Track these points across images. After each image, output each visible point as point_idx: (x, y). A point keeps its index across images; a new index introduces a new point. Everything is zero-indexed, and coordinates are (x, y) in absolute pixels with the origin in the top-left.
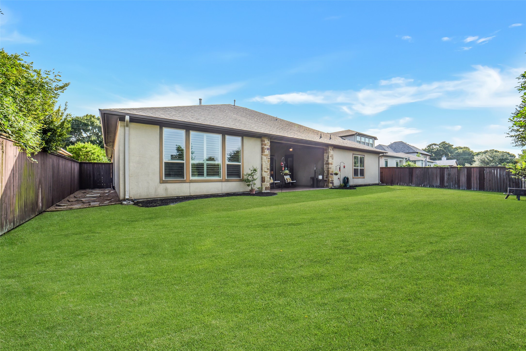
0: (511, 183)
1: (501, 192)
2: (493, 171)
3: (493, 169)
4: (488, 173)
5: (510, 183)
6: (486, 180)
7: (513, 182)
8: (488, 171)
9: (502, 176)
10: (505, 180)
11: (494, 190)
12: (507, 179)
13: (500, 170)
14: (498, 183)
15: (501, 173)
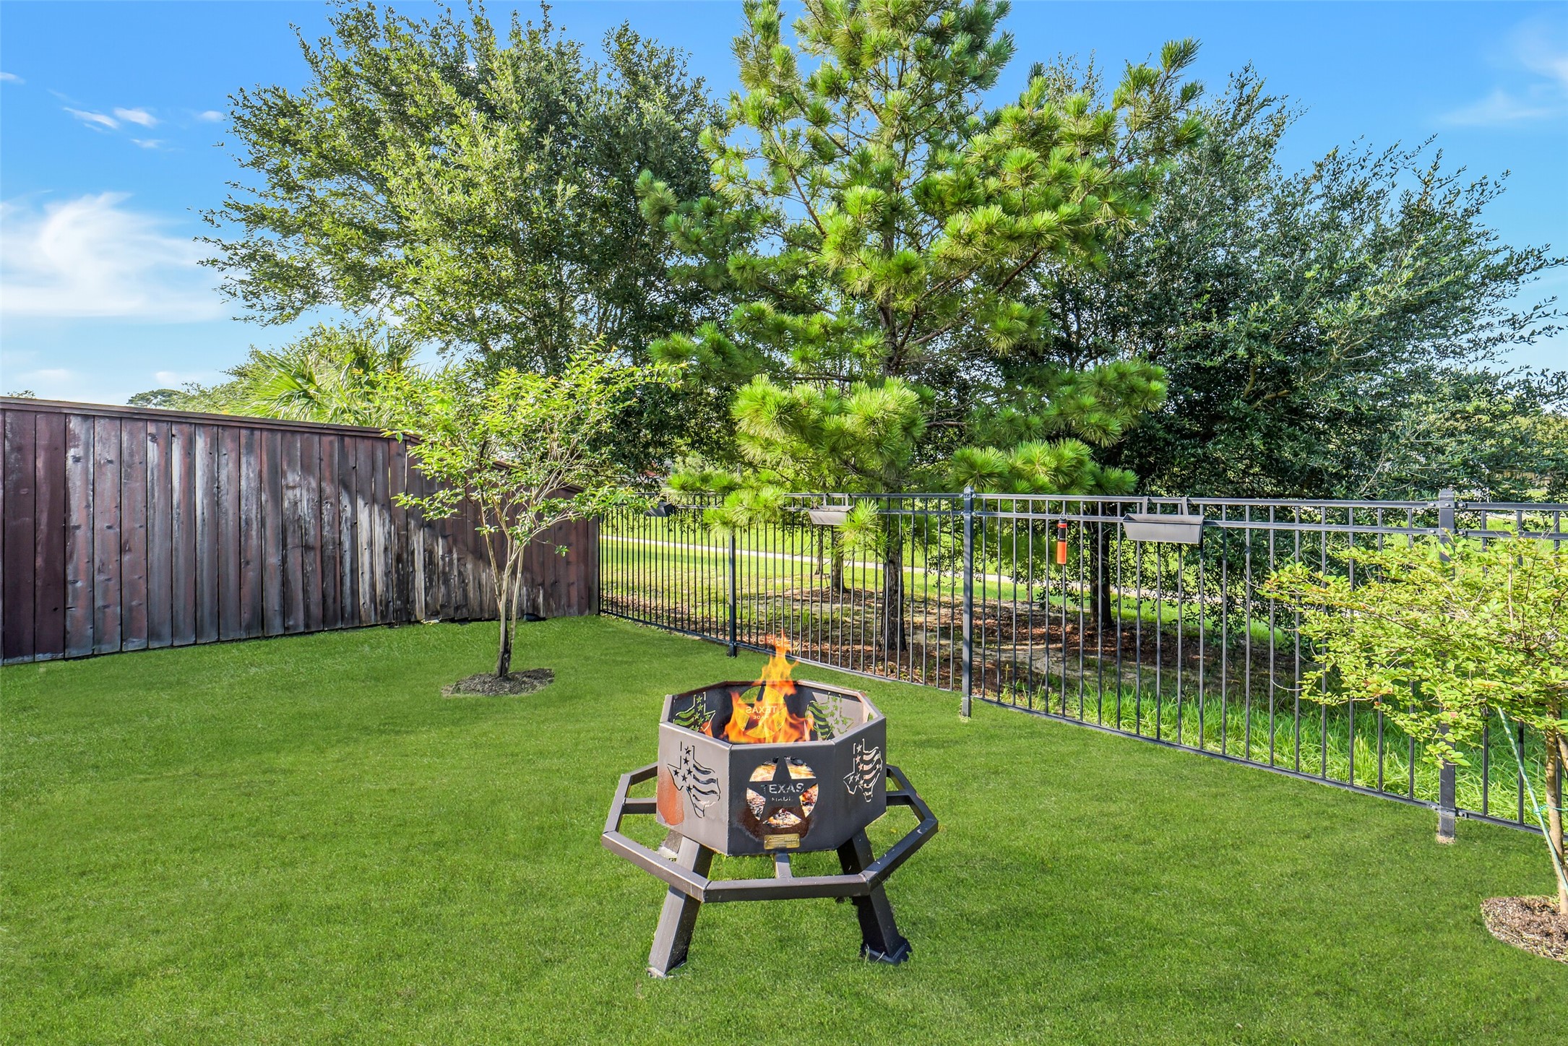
0: (290, 559)
1: (218, 641)
2: (153, 451)
3: (152, 428)
4: (110, 475)
5: (284, 560)
6: (81, 536)
7: (307, 548)
8: (106, 452)
9: (228, 501)
10: (248, 536)
11: (166, 630)
12: (263, 523)
13: (215, 448)
14: (194, 563)
15: (223, 477)
